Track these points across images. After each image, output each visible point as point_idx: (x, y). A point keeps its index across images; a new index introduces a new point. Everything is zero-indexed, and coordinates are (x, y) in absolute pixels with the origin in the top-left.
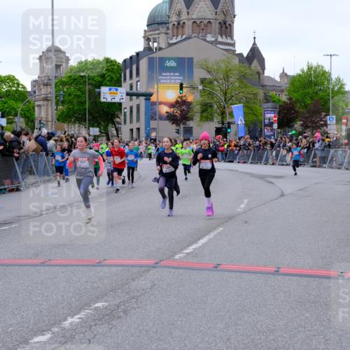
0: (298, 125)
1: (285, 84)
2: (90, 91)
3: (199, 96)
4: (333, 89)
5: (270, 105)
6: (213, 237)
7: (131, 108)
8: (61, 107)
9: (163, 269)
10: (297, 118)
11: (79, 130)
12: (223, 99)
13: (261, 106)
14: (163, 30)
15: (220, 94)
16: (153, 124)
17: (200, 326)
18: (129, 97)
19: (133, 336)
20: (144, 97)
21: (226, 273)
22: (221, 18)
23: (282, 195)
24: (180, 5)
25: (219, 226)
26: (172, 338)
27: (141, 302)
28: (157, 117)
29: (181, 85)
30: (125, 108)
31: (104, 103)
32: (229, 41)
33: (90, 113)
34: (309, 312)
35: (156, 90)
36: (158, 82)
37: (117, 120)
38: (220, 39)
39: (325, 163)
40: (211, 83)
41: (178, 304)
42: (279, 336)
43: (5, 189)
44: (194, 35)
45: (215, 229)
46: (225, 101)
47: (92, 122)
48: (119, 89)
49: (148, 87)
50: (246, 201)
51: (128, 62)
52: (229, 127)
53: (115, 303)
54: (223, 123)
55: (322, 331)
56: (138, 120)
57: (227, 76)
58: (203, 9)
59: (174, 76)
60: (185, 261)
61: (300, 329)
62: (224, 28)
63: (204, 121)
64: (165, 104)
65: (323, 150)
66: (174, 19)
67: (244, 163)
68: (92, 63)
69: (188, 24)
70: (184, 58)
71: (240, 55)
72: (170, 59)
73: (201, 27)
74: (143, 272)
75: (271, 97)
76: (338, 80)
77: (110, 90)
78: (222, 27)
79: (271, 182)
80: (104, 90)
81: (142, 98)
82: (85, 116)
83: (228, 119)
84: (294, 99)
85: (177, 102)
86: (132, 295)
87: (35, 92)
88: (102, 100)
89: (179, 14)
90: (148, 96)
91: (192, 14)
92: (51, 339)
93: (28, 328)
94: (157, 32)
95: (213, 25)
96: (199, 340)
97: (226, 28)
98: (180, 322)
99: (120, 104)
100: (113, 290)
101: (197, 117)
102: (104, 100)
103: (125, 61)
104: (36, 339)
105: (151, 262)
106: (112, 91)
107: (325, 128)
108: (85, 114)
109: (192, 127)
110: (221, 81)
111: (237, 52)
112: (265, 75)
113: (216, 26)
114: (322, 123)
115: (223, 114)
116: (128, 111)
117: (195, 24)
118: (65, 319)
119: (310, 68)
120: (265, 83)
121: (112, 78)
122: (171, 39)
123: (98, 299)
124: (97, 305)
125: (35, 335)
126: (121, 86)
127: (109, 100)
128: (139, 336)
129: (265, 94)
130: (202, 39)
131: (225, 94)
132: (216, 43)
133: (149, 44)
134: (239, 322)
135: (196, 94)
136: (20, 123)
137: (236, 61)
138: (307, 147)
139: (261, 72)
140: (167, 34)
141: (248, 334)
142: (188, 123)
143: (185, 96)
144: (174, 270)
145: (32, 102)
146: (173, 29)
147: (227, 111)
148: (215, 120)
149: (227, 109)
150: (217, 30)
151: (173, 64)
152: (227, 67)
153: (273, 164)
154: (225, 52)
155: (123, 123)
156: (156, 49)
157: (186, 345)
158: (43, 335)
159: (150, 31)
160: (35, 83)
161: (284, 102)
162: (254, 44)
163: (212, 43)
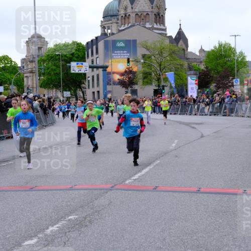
0: (213, 86)
1: (203, 57)
2: (63, 65)
3: (141, 67)
4: (237, 60)
5: (192, 72)
6: (153, 168)
7: (93, 77)
8: (42, 77)
9: (117, 191)
10: (212, 81)
11: (56, 94)
12: (159, 69)
13: (186, 73)
14: (114, 20)
15: (156, 66)
16: (109, 88)
17: (144, 231)
18: (91, 69)
19: (96, 239)
20: (102, 69)
21: (162, 193)
22: (156, 11)
23: (202, 136)
24: (126, 2)
25: (157, 159)
26: (124, 239)
27: (101, 215)
28: (112, 83)
29: (128, 59)
30: (89, 77)
31: (74, 73)
32: (162, 27)
33: (63, 81)
34: (221, 219)
35: (110, 63)
36: (112, 57)
37: (83, 85)
38: (155, 26)
39: (232, 113)
40: (150, 57)
41: (128, 215)
42: (201, 237)
43: (3, 137)
44: (136, 24)
45: (154, 161)
46: (160, 70)
47: (65, 87)
48: (84, 63)
49: (104, 61)
50: (176, 141)
51: (90, 44)
52: (163, 89)
53: (83, 216)
54: (159, 86)
55: (231, 233)
56: (98, 85)
57: (161, 52)
58: (143, 5)
59: (123, 53)
60: (133, 184)
61: (215, 231)
62: (158, 18)
63: (145, 85)
64: (117, 73)
65: (231, 103)
66: (122, 12)
67: (175, 114)
68: (64, 45)
69: (133, 16)
70: (130, 40)
71: (171, 37)
72: (120, 41)
73: (142, 17)
74: (103, 194)
75: (193, 66)
76: (241, 53)
77: (77, 64)
78: (156, 17)
79: (194, 128)
80: (73, 65)
81: (101, 70)
82: (60, 84)
83: (163, 83)
84: (210, 68)
85: (126, 71)
86: (95, 210)
87: (23, 67)
88: (72, 71)
89: (126, 9)
90: (104, 68)
91: (135, 8)
92: (37, 242)
93: (21, 234)
94: (110, 22)
95: (150, 16)
96: (143, 241)
97: (160, 18)
98: (129, 229)
99: (85, 74)
100: (81, 207)
101: (140, 82)
102: (73, 72)
103: (88, 43)
104: (27, 243)
105: (109, 186)
106: (79, 65)
107: (232, 88)
108: (60, 82)
109: (137, 90)
110: (157, 56)
111: (168, 35)
112: (189, 51)
113: (152, 17)
114: (230, 84)
115: (159, 80)
116: (90, 79)
117: (137, 16)
118: (48, 228)
119: (220, 45)
120: (189, 57)
121: (79, 55)
122: (120, 27)
123: (71, 213)
124: (70, 218)
125: (26, 240)
126: (85, 61)
127: (77, 72)
128: (100, 239)
129: (188, 64)
130: (143, 26)
131: (160, 65)
132: (152, 29)
133: (105, 31)
134: (171, 227)
135: (139, 66)
136: (14, 89)
137: (167, 41)
138: (219, 102)
139: (185, 49)
140: (117, 23)
141: (178, 235)
142: (134, 86)
143: (131, 67)
144: (126, 192)
145: (22, 74)
146: (122, 19)
147: (162, 77)
148: (153, 84)
149: (161, 76)
150: (153, 20)
151: (122, 44)
152: (161, 46)
153: (196, 114)
154: (160, 36)
155: (87, 88)
156: (110, 34)
157: (134, 245)
158: (32, 239)
159: (105, 21)
160: (23, 61)
161: (203, 70)
162: (180, 29)
163: (149, 29)
